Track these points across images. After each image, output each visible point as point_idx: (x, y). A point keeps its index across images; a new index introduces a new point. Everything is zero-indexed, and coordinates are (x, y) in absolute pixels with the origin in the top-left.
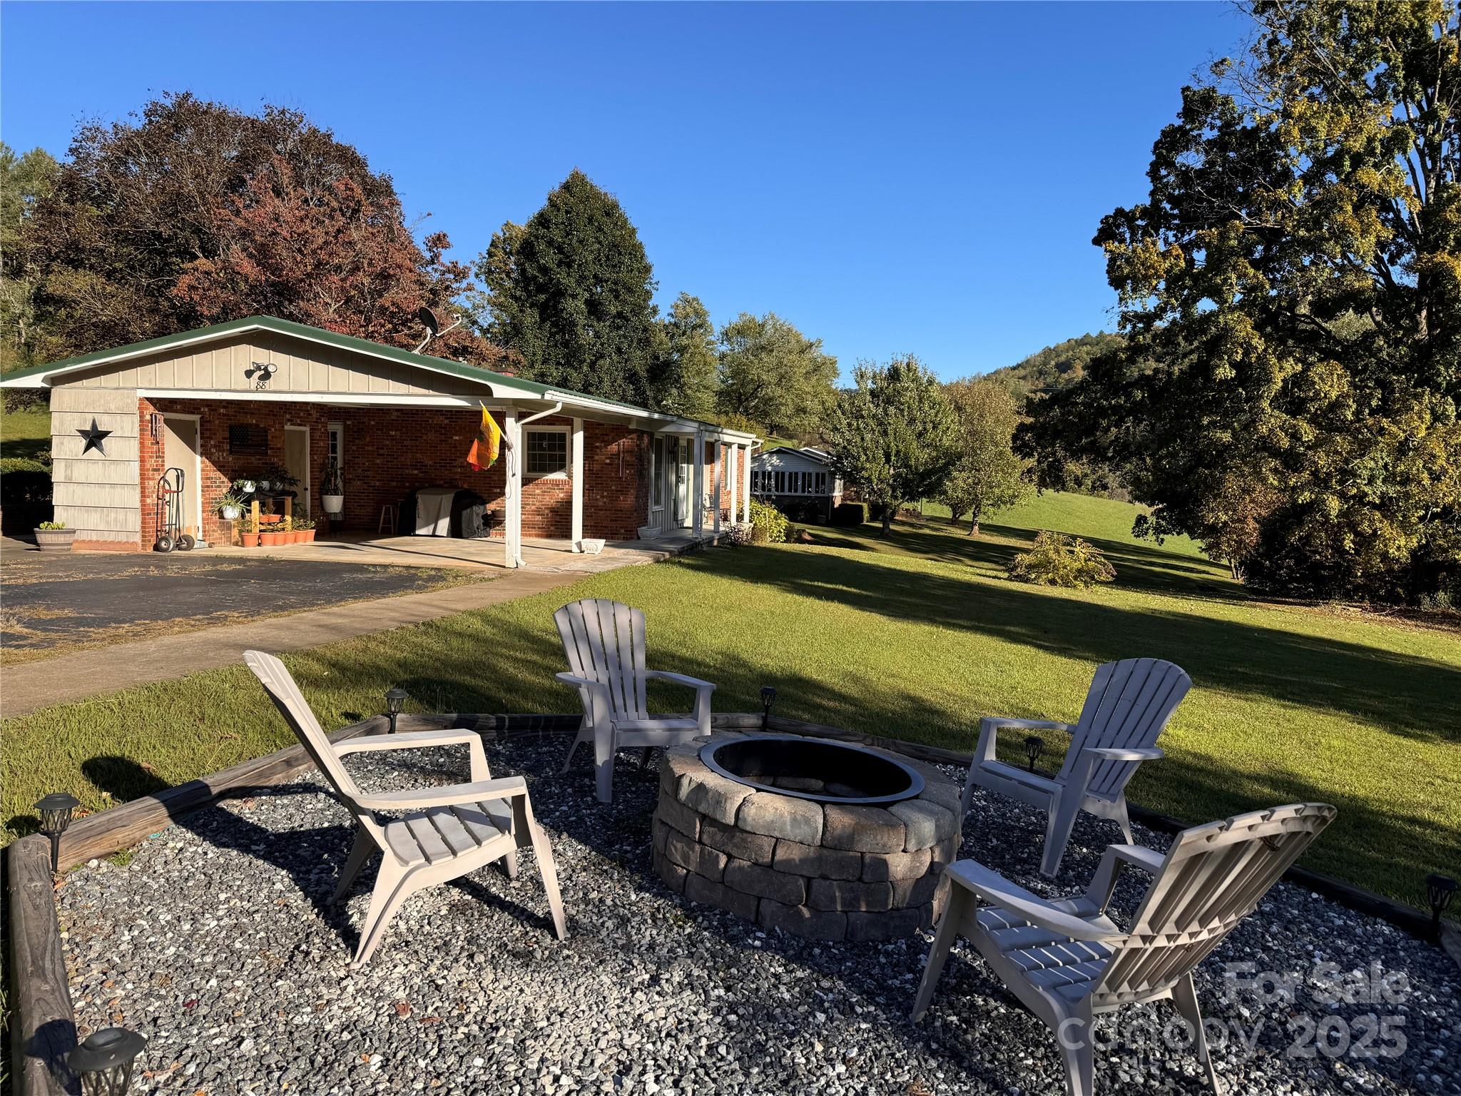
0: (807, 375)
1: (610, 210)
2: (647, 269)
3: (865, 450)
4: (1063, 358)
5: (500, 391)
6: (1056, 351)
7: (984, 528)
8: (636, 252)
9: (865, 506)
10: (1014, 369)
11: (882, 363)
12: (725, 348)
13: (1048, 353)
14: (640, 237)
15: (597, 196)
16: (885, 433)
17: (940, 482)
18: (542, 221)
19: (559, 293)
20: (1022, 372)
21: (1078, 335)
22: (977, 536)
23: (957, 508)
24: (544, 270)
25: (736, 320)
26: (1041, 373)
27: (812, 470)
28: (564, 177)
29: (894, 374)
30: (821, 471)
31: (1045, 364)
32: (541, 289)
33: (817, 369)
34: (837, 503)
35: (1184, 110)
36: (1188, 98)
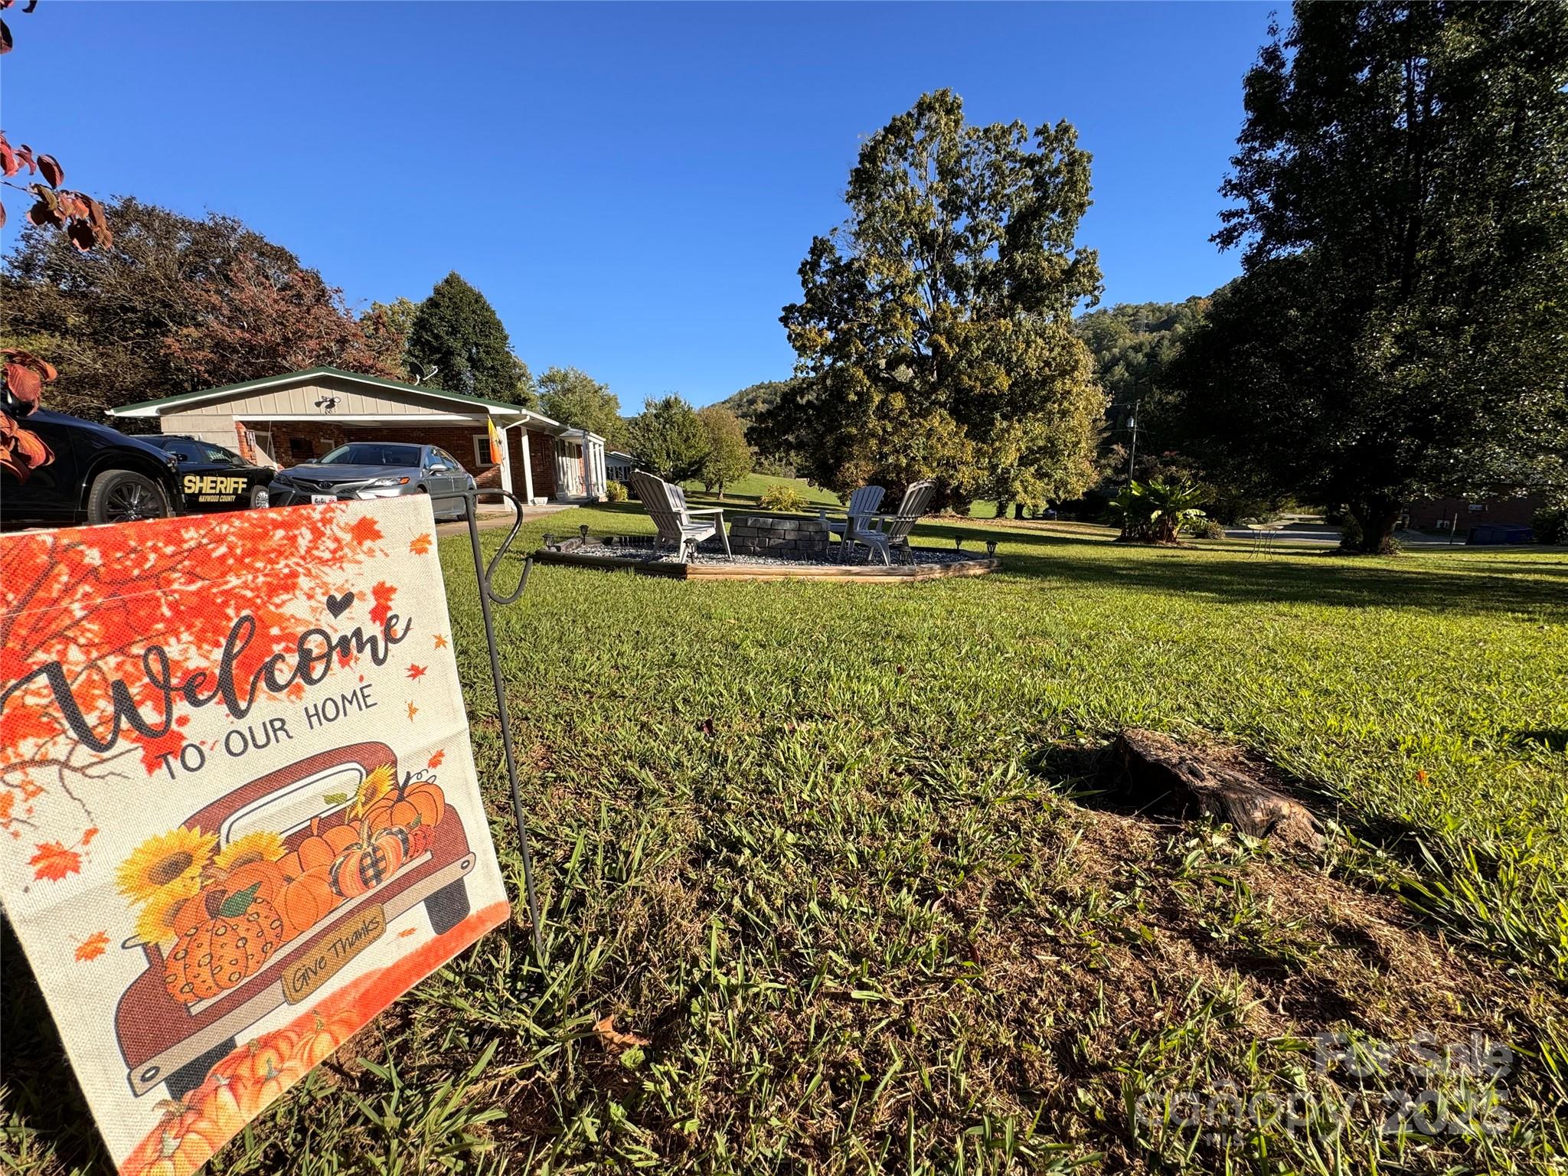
0: (601, 407)
1: (478, 298)
2: (506, 338)
4: (751, 397)
5: (494, 410)
6: (747, 393)
7: (725, 496)
8: (498, 326)
11: (659, 400)
12: (543, 390)
13: (741, 393)
14: (498, 316)
15: (471, 290)
16: (665, 440)
17: (699, 469)
18: (433, 303)
19: (450, 353)
22: (722, 500)
23: (709, 484)
24: (437, 337)
26: (740, 406)
28: (446, 276)
29: (667, 405)
31: (741, 400)
32: (437, 350)
33: (607, 402)
35: (813, 251)
36: (815, 244)
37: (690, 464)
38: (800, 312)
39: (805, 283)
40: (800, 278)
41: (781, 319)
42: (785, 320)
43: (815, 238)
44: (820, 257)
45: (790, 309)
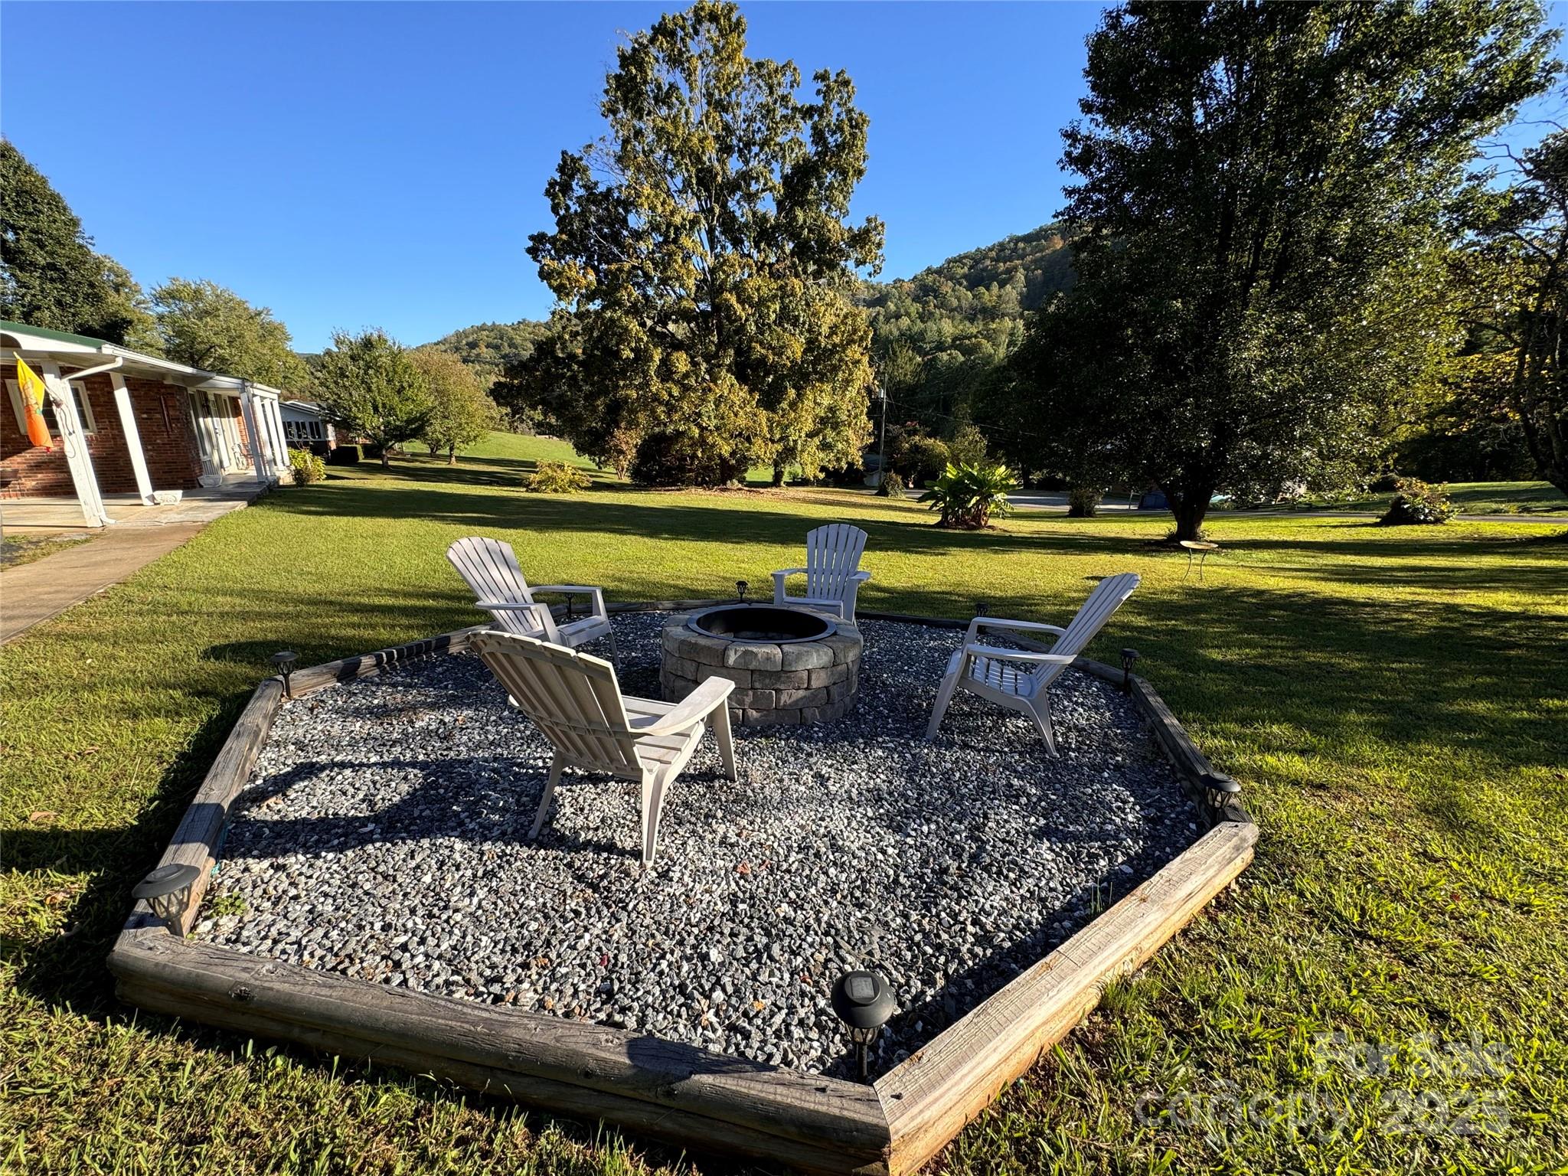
0: (262, 339)
3: (355, 403)
4: (470, 339)
5: (36, 343)
7: (459, 459)
9: (359, 447)
10: (436, 344)
11: (355, 334)
12: (161, 309)
13: (459, 335)
16: (369, 390)
17: (421, 428)
20: (443, 348)
21: (479, 324)
22: (455, 465)
23: (436, 445)
25: (166, 285)
27: (307, 420)
29: (368, 344)
30: (314, 420)
31: (459, 342)
33: (271, 333)
34: (333, 446)
35: (562, 169)
36: (564, 160)
37: (409, 422)
38: (553, 244)
39: (555, 209)
40: (548, 202)
41: (529, 251)
42: (533, 252)
43: (564, 153)
44: (572, 177)
45: (539, 239)
